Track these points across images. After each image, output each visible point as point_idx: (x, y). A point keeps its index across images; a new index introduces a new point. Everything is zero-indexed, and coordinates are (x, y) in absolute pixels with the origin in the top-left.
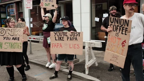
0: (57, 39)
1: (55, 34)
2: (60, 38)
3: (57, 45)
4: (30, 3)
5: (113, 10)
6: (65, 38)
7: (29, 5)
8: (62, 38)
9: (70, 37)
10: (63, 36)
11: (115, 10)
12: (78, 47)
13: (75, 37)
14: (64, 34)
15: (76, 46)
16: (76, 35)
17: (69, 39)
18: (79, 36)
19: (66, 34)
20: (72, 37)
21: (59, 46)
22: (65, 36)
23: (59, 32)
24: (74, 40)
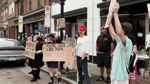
0: (48, 49)
1: (47, 46)
2: (51, 49)
3: (48, 54)
4: (48, 22)
5: (103, 30)
6: (54, 49)
7: (47, 24)
8: (52, 49)
9: (57, 48)
10: (52, 47)
11: (105, 30)
12: (63, 55)
13: (61, 48)
14: (53, 46)
15: (62, 55)
16: (62, 46)
17: (57, 50)
18: (64, 47)
19: (55, 45)
20: (59, 48)
21: (49, 55)
22: (54, 48)
23: (50, 44)
24: (61, 50)
